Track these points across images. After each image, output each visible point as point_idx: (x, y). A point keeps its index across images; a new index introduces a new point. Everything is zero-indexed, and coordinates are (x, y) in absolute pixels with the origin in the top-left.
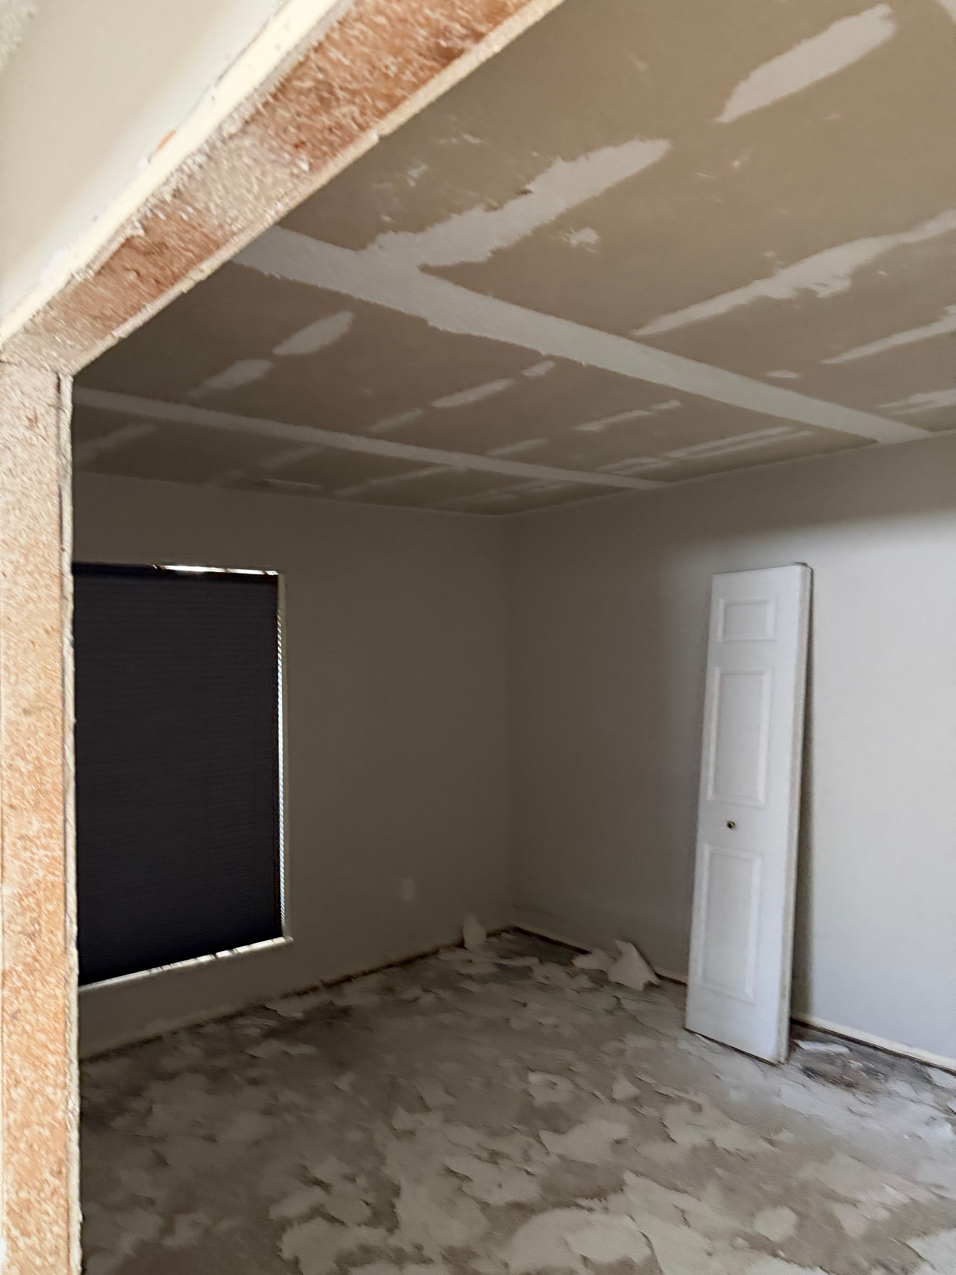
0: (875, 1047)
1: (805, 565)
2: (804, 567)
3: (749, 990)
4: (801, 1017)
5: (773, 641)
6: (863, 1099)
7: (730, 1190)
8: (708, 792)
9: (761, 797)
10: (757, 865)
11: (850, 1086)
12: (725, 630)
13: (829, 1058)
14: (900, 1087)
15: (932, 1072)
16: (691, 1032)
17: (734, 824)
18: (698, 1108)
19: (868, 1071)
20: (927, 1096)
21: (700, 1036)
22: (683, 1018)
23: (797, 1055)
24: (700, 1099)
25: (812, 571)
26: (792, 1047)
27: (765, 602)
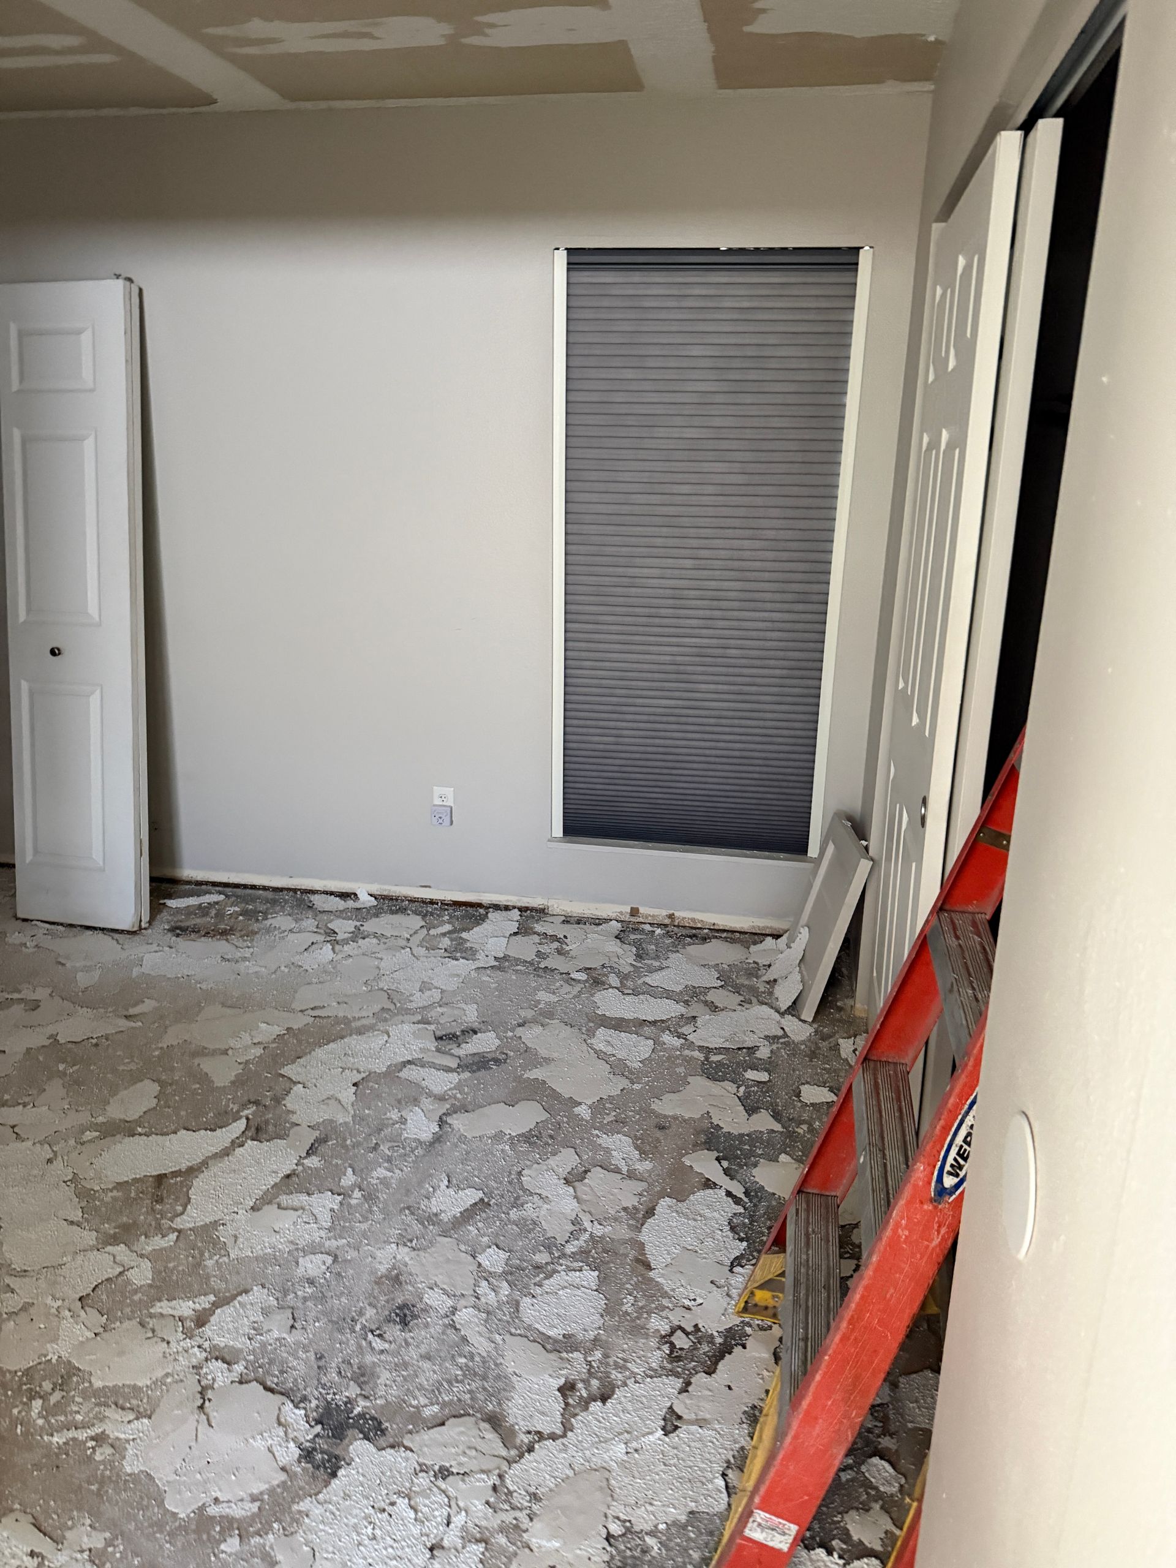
0: (253, 887)
1: (130, 280)
2: (128, 283)
3: (97, 855)
4: (168, 873)
5: (92, 390)
6: (240, 943)
7: (75, 1084)
8: (19, 612)
9: (93, 609)
10: (95, 701)
11: (224, 933)
12: (22, 378)
13: (203, 910)
14: (281, 921)
15: (315, 899)
16: (25, 920)
17: (58, 649)
18: (35, 1005)
19: (244, 913)
20: (310, 923)
21: (38, 923)
22: (14, 907)
23: (164, 915)
24: (41, 994)
25: (141, 290)
26: (156, 908)
27: (79, 332)
